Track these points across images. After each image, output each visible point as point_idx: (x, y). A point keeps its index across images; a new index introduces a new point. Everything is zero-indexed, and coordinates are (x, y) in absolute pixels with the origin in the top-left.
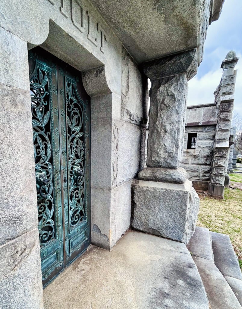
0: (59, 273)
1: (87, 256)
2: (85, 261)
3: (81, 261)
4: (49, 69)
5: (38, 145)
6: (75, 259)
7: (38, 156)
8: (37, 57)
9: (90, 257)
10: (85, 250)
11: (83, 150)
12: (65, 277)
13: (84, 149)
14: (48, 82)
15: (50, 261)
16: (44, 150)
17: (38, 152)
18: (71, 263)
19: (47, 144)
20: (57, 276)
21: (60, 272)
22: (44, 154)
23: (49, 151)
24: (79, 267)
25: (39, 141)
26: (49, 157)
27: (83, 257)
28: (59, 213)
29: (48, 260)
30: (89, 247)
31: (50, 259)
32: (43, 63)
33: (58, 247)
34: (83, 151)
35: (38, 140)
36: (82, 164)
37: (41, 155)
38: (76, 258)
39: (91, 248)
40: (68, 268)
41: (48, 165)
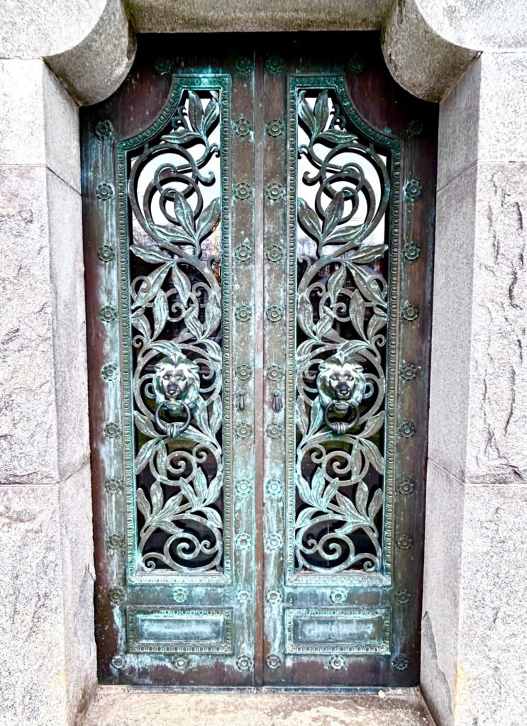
0: (231, 690)
1: (356, 710)
2: (328, 719)
3: (320, 708)
4: (219, 77)
5: (176, 292)
6: (312, 690)
7: (174, 320)
8: (183, 64)
9: (360, 719)
10: (374, 690)
11: (385, 310)
12: (232, 708)
13: (390, 306)
14: (219, 116)
15: (195, 628)
16: (196, 305)
17: (174, 311)
18: (286, 690)
19: (208, 288)
20: (220, 689)
21: (236, 688)
22: (194, 317)
23: (213, 310)
24: (293, 716)
25: (179, 280)
26: (211, 325)
27: (340, 702)
28: (243, 501)
29: (189, 621)
30: (399, 691)
31: (198, 622)
32: (200, 72)
33: (232, 606)
34: (382, 313)
35: (175, 279)
36: (376, 361)
37: (183, 319)
38: (316, 690)
39: (402, 698)
40: (265, 696)
41: (208, 347)
